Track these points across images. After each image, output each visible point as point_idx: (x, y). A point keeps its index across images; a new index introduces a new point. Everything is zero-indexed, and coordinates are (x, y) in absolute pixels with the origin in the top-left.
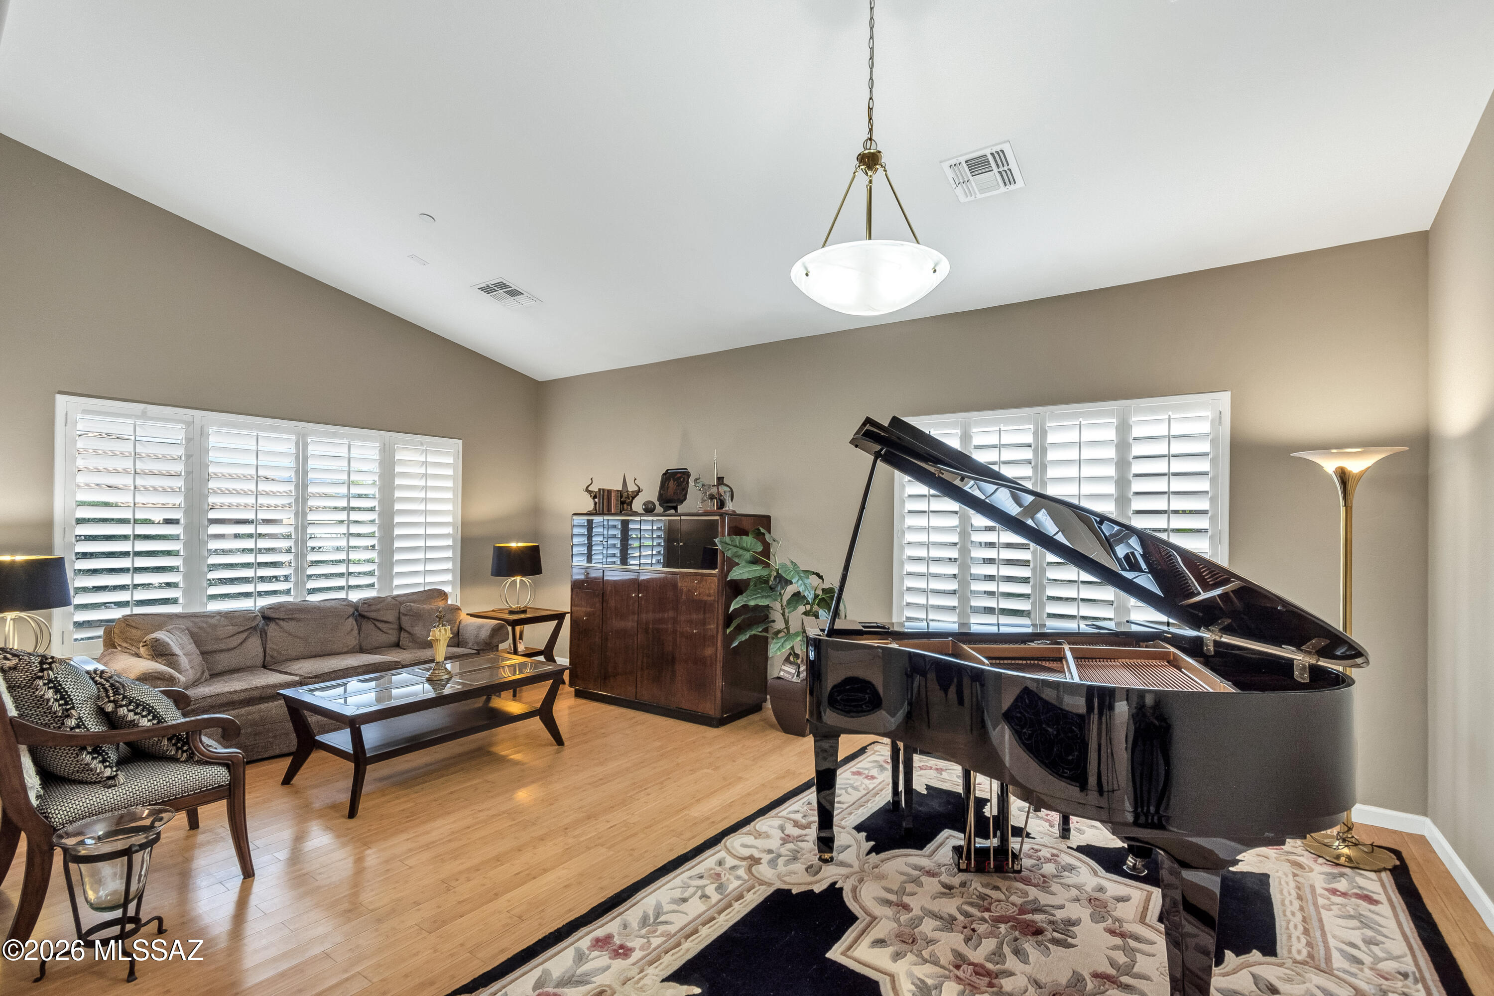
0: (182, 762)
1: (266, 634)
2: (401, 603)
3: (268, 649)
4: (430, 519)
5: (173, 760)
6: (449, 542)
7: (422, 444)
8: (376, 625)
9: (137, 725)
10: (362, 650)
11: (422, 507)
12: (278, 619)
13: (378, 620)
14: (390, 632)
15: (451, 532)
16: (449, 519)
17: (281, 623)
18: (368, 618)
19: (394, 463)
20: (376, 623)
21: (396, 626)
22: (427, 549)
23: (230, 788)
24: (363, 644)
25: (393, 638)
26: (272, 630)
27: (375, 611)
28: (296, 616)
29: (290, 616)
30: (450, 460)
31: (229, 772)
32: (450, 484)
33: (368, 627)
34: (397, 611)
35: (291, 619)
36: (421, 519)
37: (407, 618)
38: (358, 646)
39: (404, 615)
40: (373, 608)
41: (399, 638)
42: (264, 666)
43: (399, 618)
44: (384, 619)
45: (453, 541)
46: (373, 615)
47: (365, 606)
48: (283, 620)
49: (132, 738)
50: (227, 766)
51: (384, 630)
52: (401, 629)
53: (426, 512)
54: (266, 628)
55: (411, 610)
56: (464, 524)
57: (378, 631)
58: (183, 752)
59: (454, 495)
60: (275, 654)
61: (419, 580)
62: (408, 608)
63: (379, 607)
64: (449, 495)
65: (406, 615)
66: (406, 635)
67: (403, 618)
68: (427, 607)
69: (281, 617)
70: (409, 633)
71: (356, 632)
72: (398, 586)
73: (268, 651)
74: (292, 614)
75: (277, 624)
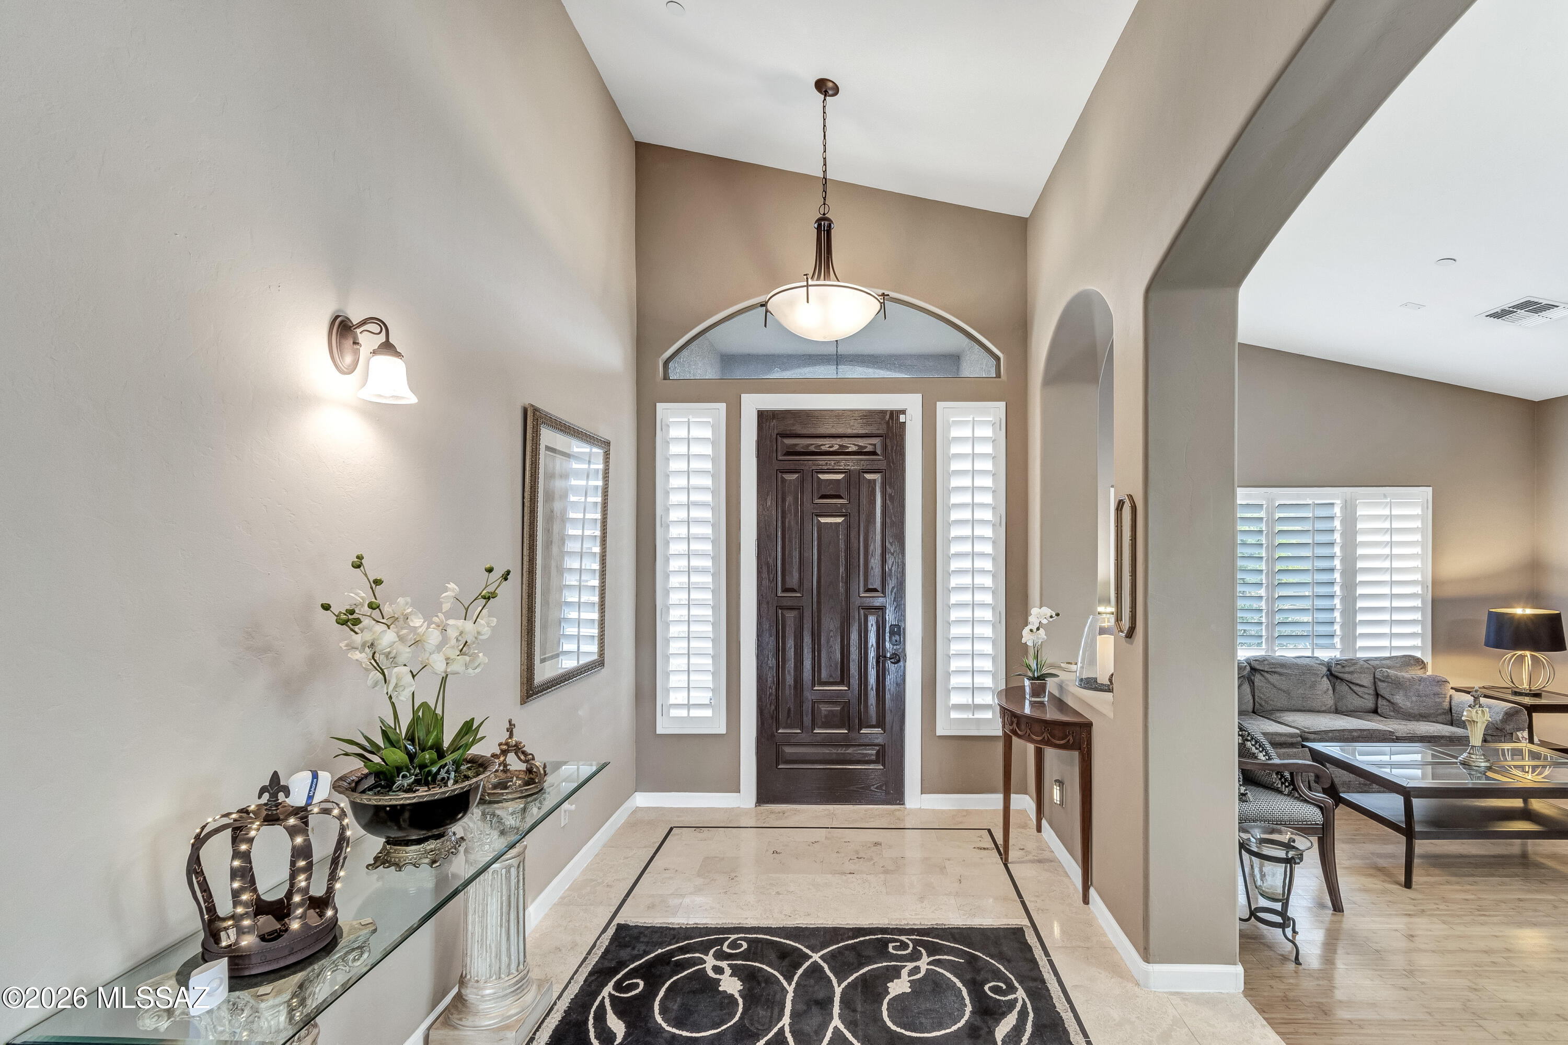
0: (1285, 795)
1: (1253, 683)
2: (1375, 668)
3: (1256, 697)
4: (1396, 578)
5: (1280, 792)
6: (1418, 603)
7: (1385, 496)
8: (1350, 688)
9: (1256, 758)
10: (1337, 711)
11: (1386, 564)
12: (1263, 671)
13: (1353, 683)
14: (1366, 696)
15: (1420, 592)
16: (1418, 577)
17: (1266, 674)
18: (1342, 680)
19: (1356, 519)
20: (1351, 685)
21: (1371, 691)
22: (1393, 609)
23: (1323, 828)
24: (1340, 704)
25: (1370, 704)
26: (1257, 678)
27: (1349, 673)
28: (1278, 670)
29: (1273, 670)
30: (1418, 511)
31: (1323, 813)
32: (1418, 537)
33: (1343, 688)
34: (1372, 676)
35: (1275, 672)
36: (1386, 577)
37: (1384, 685)
38: (1333, 707)
39: (1380, 680)
40: (1347, 669)
41: (1377, 704)
42: (1254, 712)
43: (1375, 683)
44: (1358, 682)
45: (1423, 602)
46: (1347, 677)
47: (1339, 666)
48: (1267, 672)
49: (1248, 767)
50: (1321, 808)
51: (1360, 694)
52: (1377, 695)
53: (1391, 570)
54: (1253, 678)
55: (1388, 676)
56: (1436, 583)
57: (1355, 695)
58: (1286, 787)
59: (1422, 549)
60: (1263, 703)
61: (1385, 643)
62: (1385, 674)
63: (1352, 669)
64: (1417, 550)
65: (1383, 681)
66: (1385, 702)
67: (1379, 683)
68: (1407, 675)
69: (1266, 670)
70: (1389, 701)
71: (1331, 692)
72: (1362, 648)
73: (1257, 699)
74: (1275, 668)
75: (1260, 673)
